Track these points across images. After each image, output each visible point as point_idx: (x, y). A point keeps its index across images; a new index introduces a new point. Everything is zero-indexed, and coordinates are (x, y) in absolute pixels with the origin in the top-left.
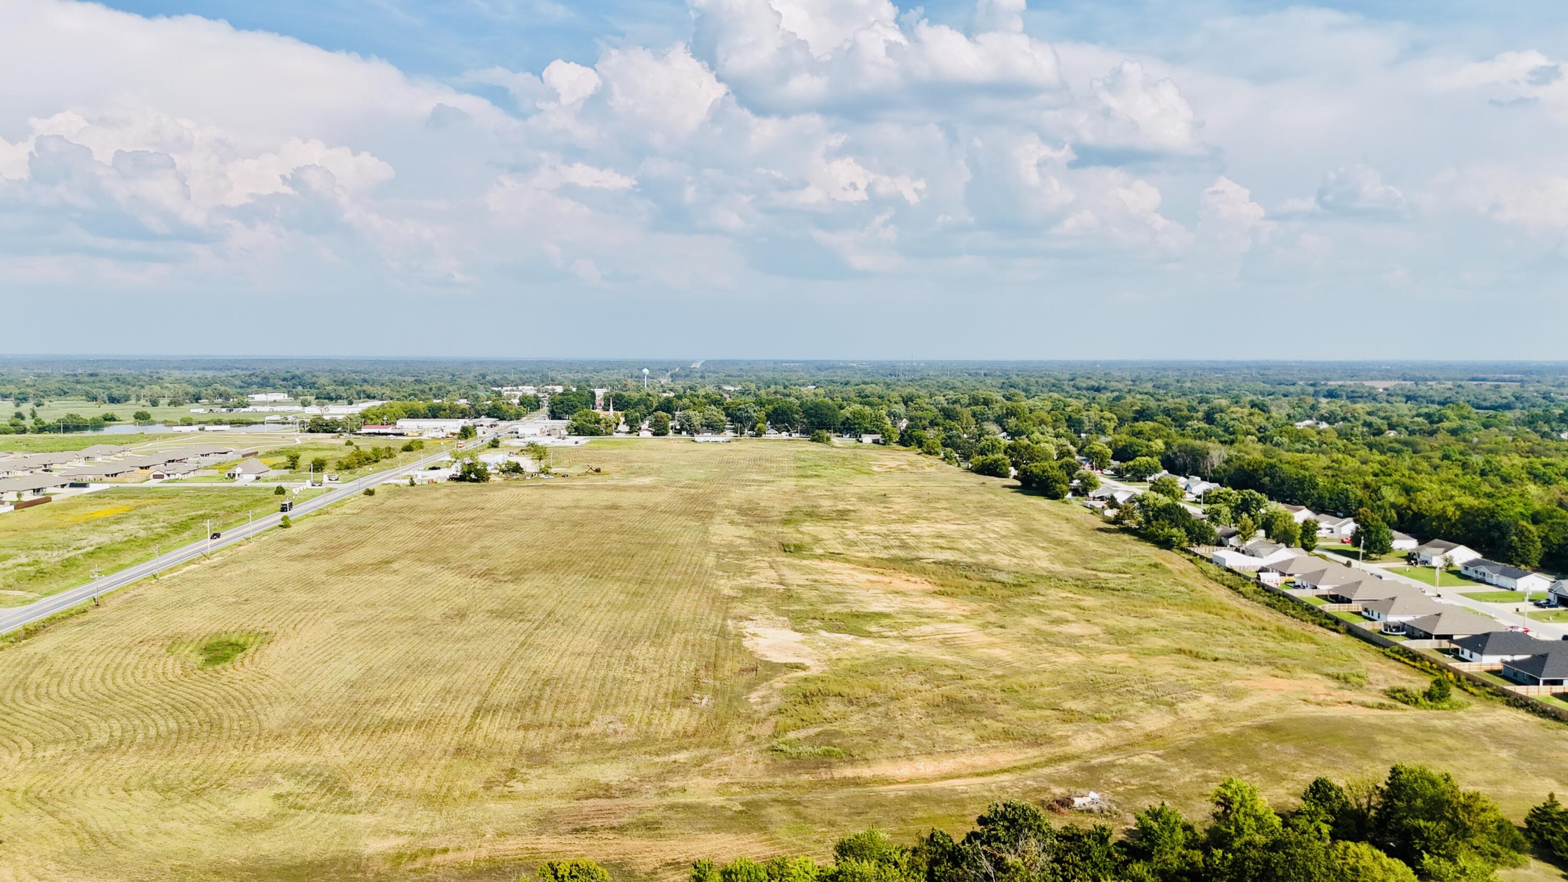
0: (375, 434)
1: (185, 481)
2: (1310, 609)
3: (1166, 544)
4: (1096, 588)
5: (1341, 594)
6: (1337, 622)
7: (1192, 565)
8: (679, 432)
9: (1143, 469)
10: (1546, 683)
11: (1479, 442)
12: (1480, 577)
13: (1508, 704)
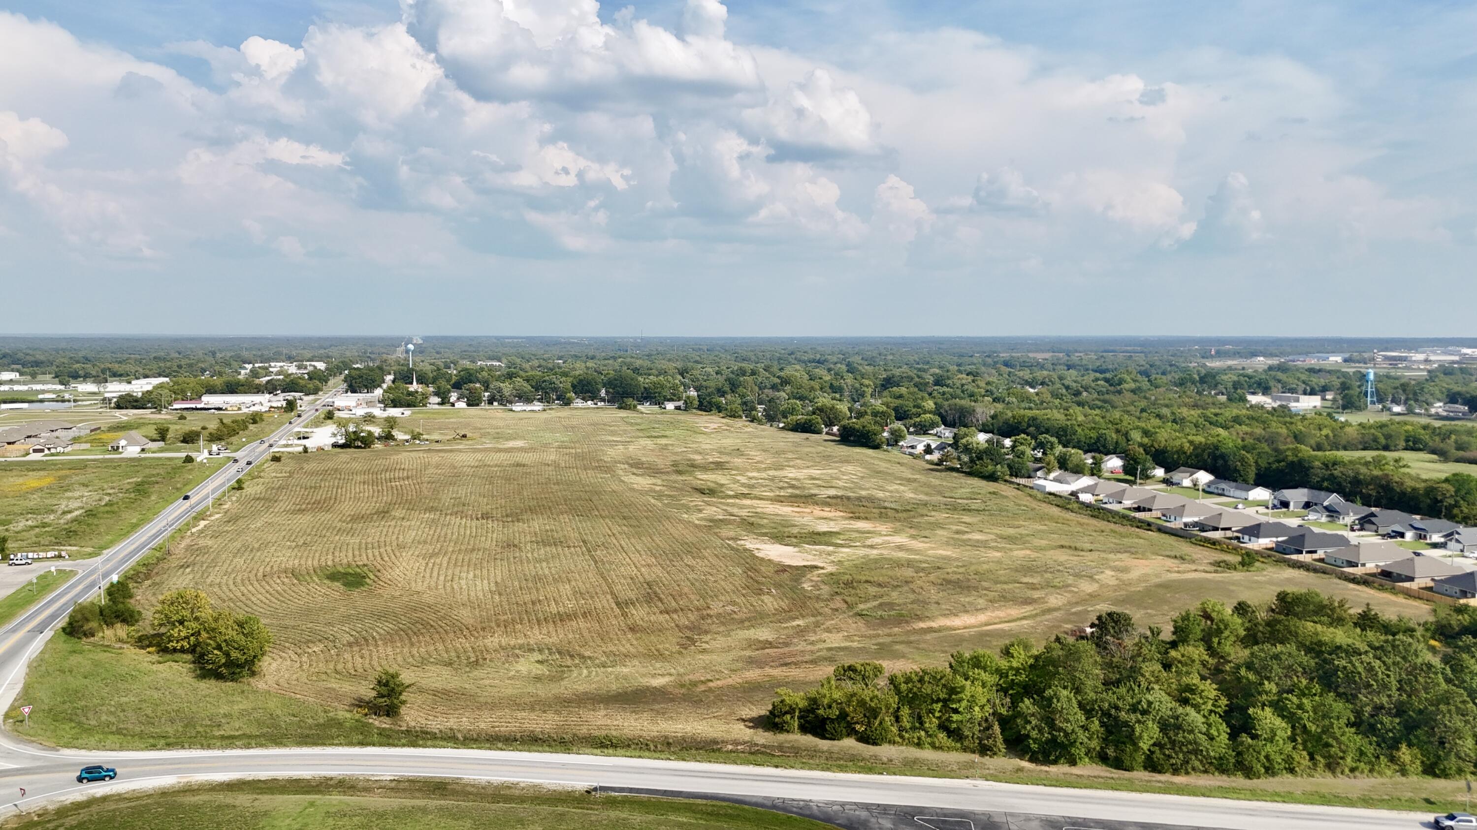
0: (193, 409)
1: (68, 454)
2: (1124, 517)
3: (992, 477)
4: (964, 510)
5: (1142, 506)
6: (1149, 524)
7: (1020, 492)
8: (490, 402)
9: (927, 424)
10: (1308, 552)
11: (1156, 399)
12: (1220, 492)
13: (1289, 566)
